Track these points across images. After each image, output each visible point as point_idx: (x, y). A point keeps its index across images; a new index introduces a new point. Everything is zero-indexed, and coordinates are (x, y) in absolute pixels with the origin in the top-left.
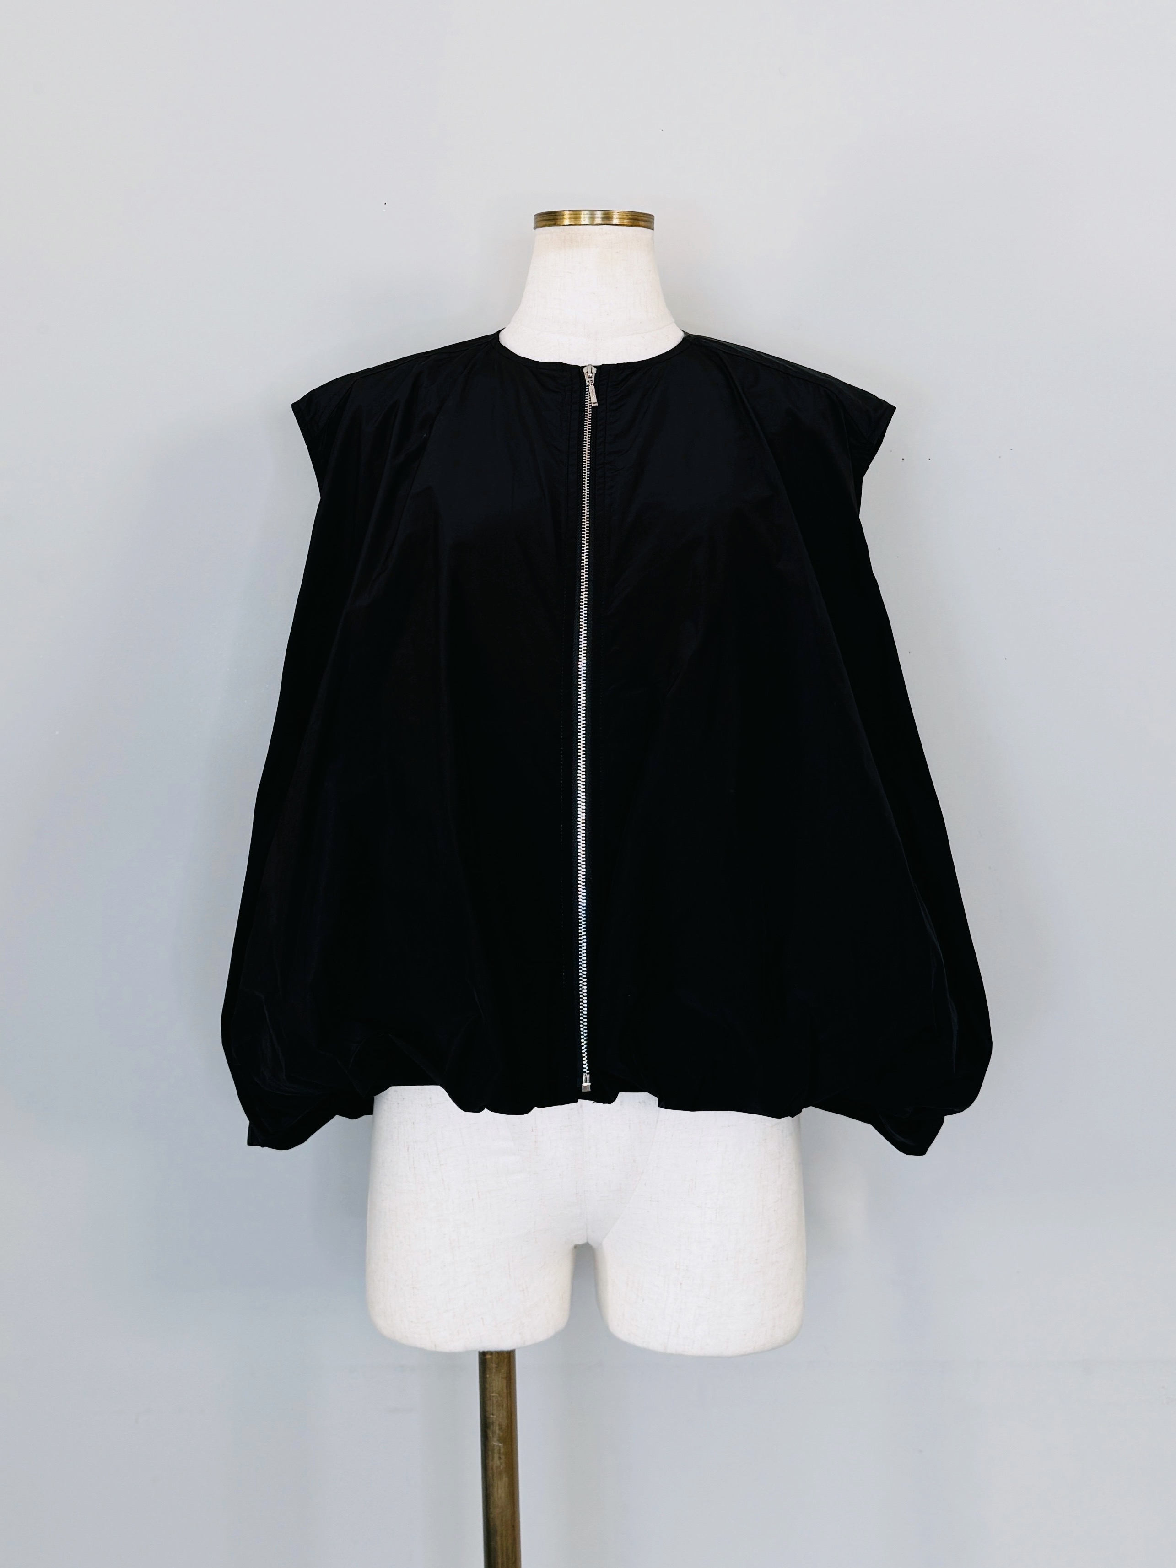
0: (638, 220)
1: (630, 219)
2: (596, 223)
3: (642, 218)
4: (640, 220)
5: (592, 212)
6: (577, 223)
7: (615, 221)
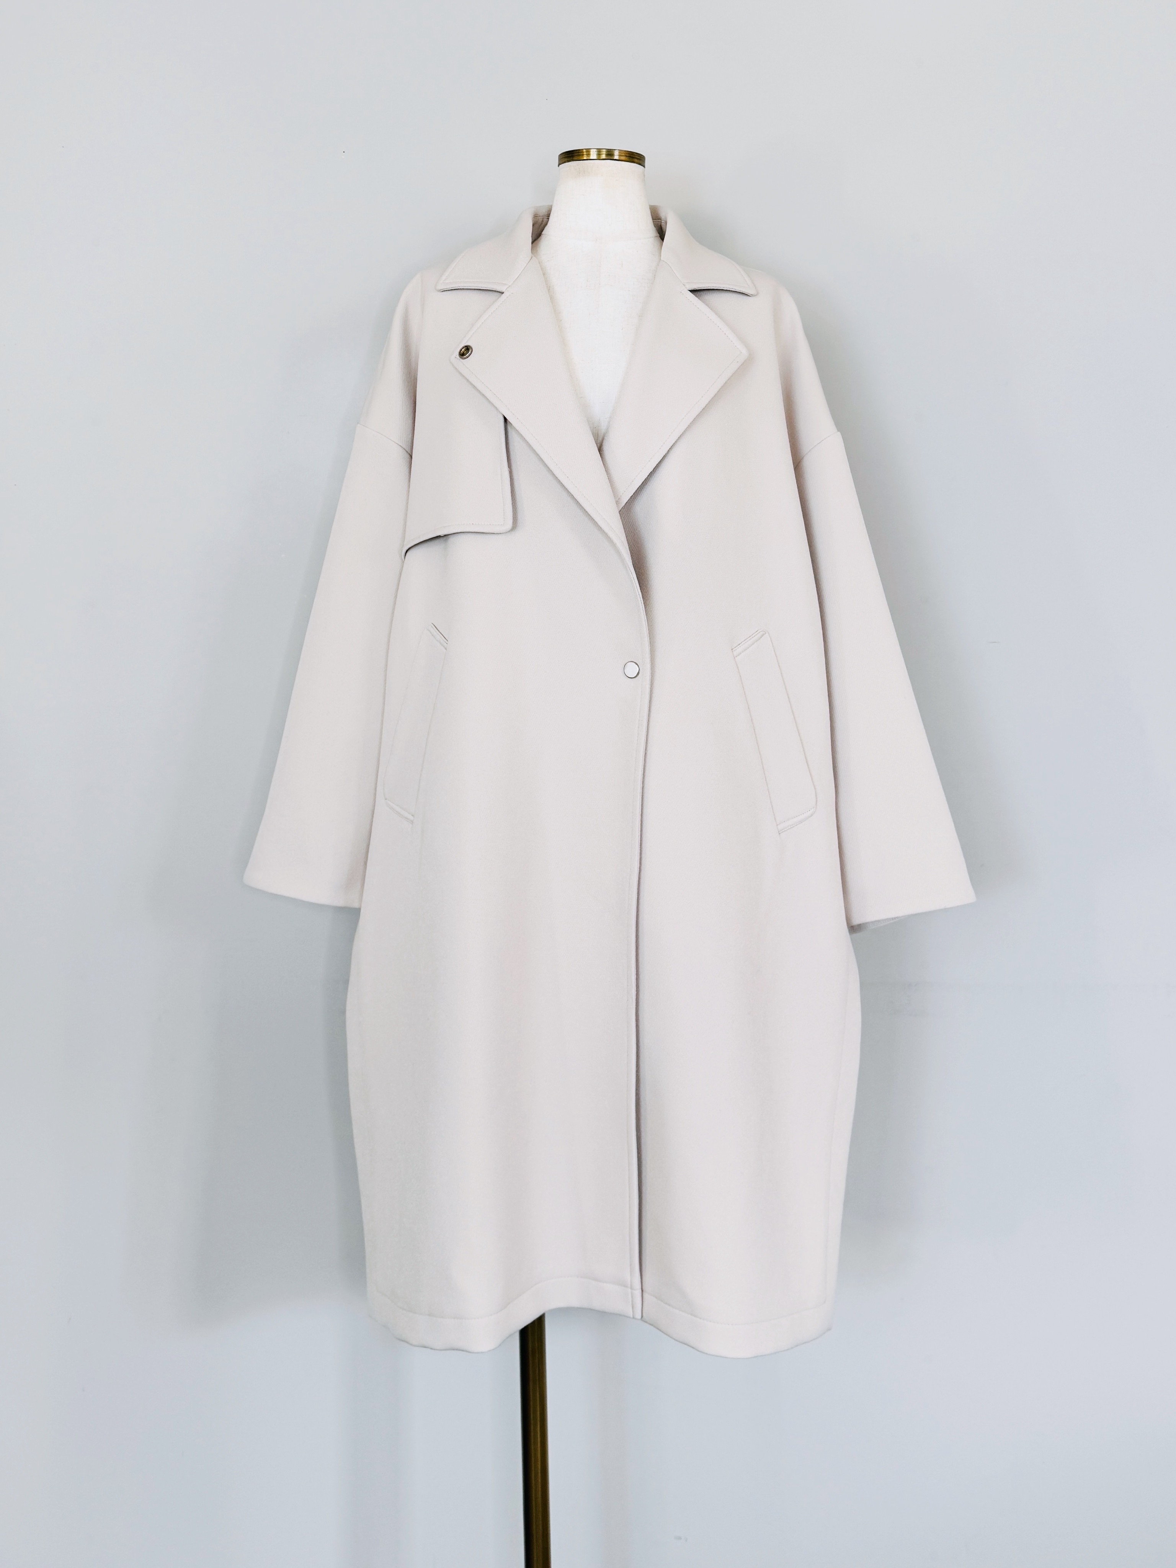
0: (633, 158)
1: (626, 156)
2: (602, 158)
3: (637, 157)
4: (634, 158)
5: (599, 151)
6: (588, 158)
7: (616, 157)
